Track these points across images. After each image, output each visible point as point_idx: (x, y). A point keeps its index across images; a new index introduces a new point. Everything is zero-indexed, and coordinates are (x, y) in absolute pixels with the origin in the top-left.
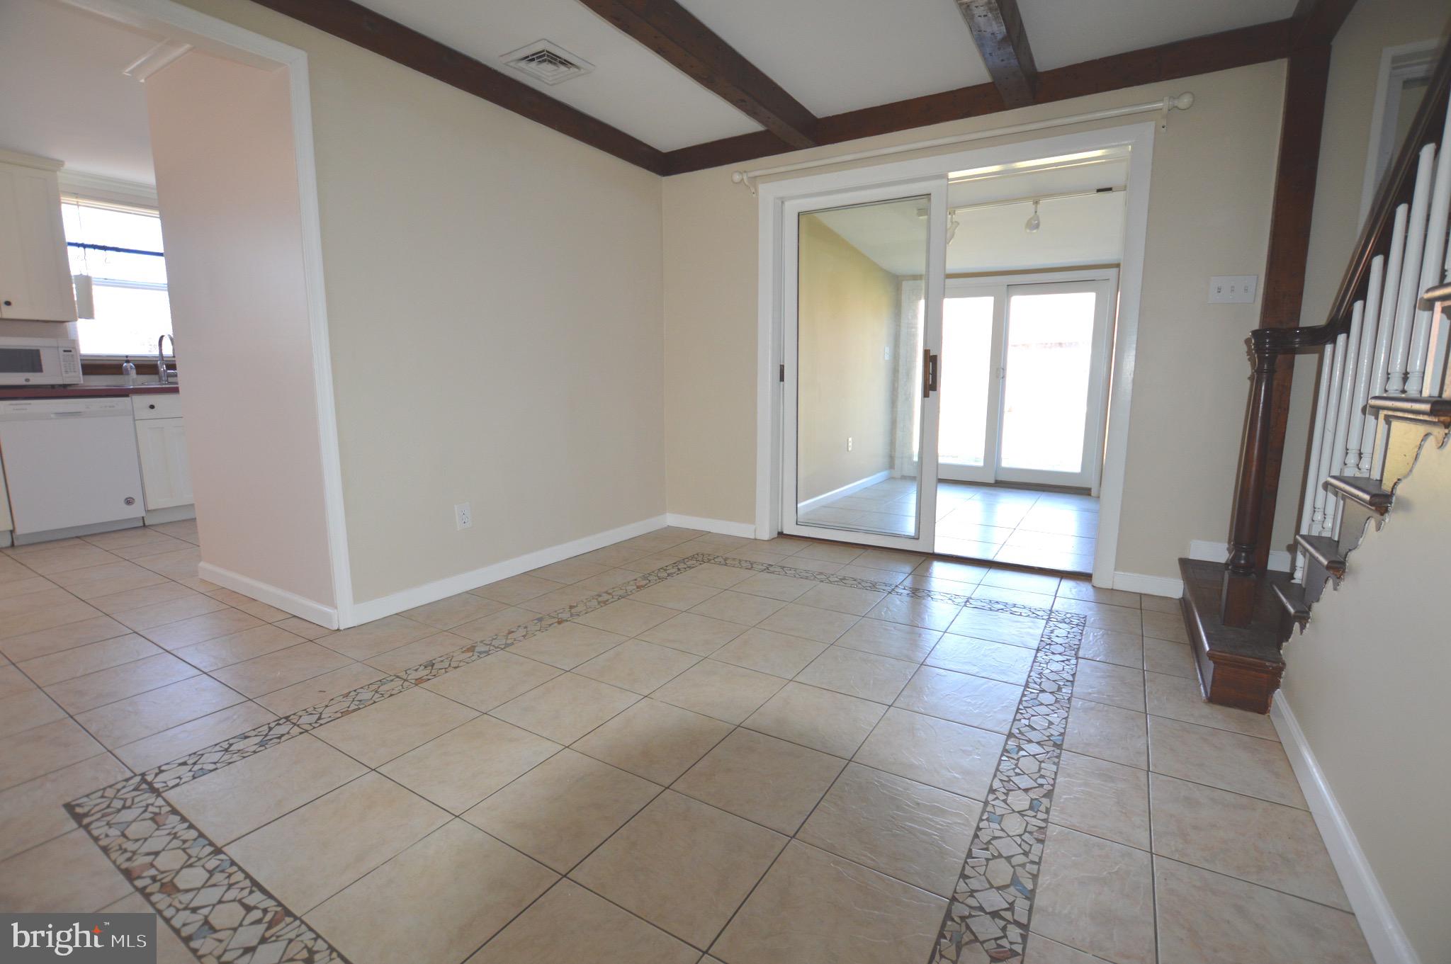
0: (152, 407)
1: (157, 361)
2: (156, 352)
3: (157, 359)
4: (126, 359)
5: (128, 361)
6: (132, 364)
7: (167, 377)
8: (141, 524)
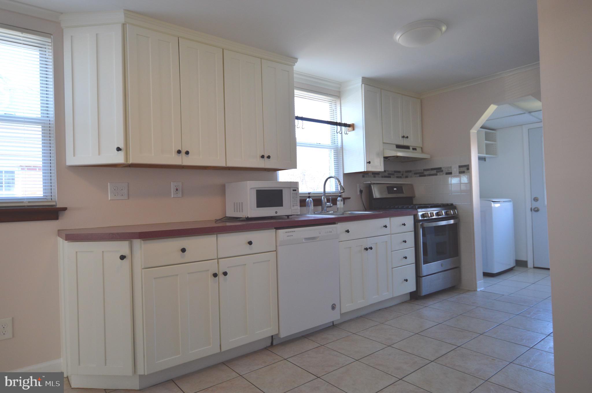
0: (348, 231)
1: (322, 196)
2: (321, 190)
3: (322, 195)
4: (308, 195)
5: (309, 197)
6: (311, 199)
7: (327, 207)
8: (332, 325)
